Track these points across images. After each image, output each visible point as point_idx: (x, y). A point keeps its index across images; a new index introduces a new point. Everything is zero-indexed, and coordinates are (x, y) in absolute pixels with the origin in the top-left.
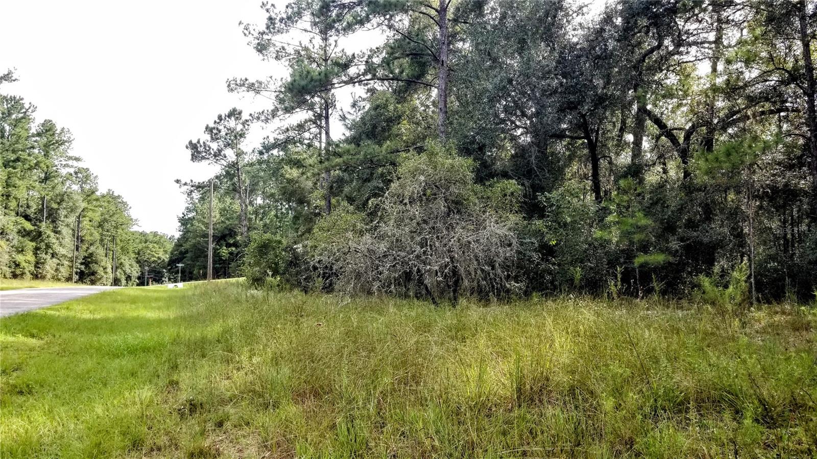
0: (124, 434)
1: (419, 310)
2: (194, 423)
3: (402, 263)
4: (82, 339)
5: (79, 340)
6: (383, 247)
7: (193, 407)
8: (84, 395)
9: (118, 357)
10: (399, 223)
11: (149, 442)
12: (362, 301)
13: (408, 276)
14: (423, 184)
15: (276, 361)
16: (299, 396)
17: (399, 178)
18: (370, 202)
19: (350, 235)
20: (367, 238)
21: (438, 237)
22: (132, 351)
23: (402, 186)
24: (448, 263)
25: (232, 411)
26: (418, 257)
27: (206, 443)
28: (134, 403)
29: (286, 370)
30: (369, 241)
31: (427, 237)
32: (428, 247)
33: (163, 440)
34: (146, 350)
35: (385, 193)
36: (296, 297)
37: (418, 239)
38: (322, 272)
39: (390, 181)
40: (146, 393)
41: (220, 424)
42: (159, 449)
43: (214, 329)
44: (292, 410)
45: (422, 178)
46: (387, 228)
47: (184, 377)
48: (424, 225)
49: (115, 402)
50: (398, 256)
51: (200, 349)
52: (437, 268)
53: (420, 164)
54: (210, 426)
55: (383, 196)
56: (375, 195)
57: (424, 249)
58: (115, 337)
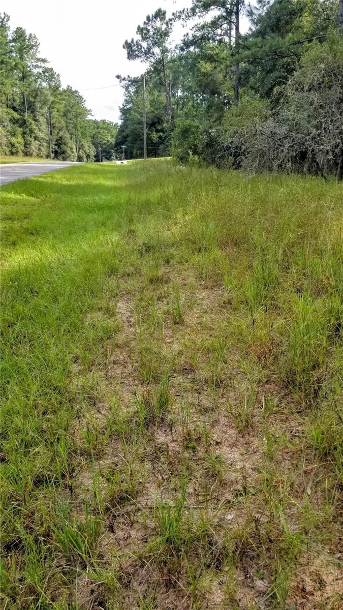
0: (103, 264)
1: (313, 183)
2: (148, 261)
3: (299, 144)
4: (66, 199)
5: (63, 198)
6: (283, 130)
7: (148, 248)
8: (74, 237)
9: (91, 212)
10: (300, 107)
11: (121, 270)
12: (267, 175)
13: (303, 155)
14: (323, 72)
15: (204, 217)
16: (222, 245)
17: (301, 67)
18: (275, 90)
19: (257, 119)
20: (270, 123)
21: (332, 121)
22: (100, 208)
23: (304, 74)
24: (339, 143)
25: (175, 253)
26: (313, 138)
27: (160, 273)
28: (108, 244)
29: (212, 225)
30: (272, 125)
31: (323, 120)
32: (323, 130)
33: (131, 269)
34: (110, 207)
35: (288, 81)
36: (214, 171)
37: (314, 122)
38: (233, 151)
39: (293, 70)
40: (115, 237)
41: (168, 262)
42: (129, 275)
43: (155, 194)
44: (217, 253)
45: (322, 66)
46: (288, 113)
47: (139, 227)
48: (321, 111)
49: (95, 243)
50: (296, 137)
51: (146, 208)
52: (329, 148)
53: (321, 52)
54: (161, 261)
55: (285, 84)
56: (279, 84)
57: (319, 131)
58: (87, 198)
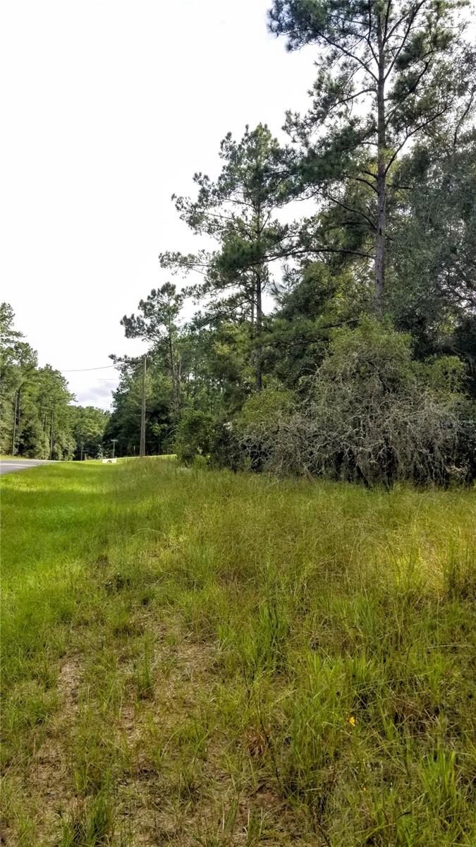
0: (53, 606)
1: (347, 493)
2: (120, 600)
3: (333, 444)
4: (19, 512)
5: (15, 512)
6: (313, 427)
7: (120, 583)
8: (18, 566)
9: (51, 531)
10: (331, 401)
11: (77, 616)
12: (291, 482)
13: (339, 458)
14: (357, 361)
15: (201, 540)
16: (224, 577)
17: (331, 355)
18: (300, 380)
19: (279, 413)
20: (297, 417)
21: (371, 417)
22: (65, 525)
23: (335, 363)
24: (382, 444)
25: (158, 589)
26: (350, 437)
27: (132, 620)
28: (65, 577)
29: (211, 550)
30: (299, 420)
31: (360, 416)
32: (361, 428)
33: (90, 615)
34: (78, 524)
35: (316, 370)
36: (225, 476)
37: (351, 418)
38: (250, 451)
39: (323, 357)
40: (76, 567)
41: (145, 602)
42: (86, 624)
43: (143, 506)
44: (215, 591)
45: (355, 355)
46: (319, 407)
47: (113, 553)
48: (357, 405)
49: (47, 575)
50: (329, 436)
51: (129, 525)
52: (370, 450)
53: (353, 339)
54: (136, 603)
55: (313, 373)
56: (306, 373)
57: (357, 429)
58: (50, 511)
